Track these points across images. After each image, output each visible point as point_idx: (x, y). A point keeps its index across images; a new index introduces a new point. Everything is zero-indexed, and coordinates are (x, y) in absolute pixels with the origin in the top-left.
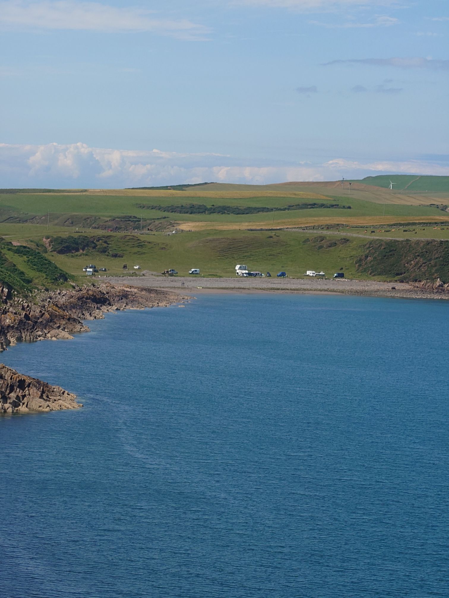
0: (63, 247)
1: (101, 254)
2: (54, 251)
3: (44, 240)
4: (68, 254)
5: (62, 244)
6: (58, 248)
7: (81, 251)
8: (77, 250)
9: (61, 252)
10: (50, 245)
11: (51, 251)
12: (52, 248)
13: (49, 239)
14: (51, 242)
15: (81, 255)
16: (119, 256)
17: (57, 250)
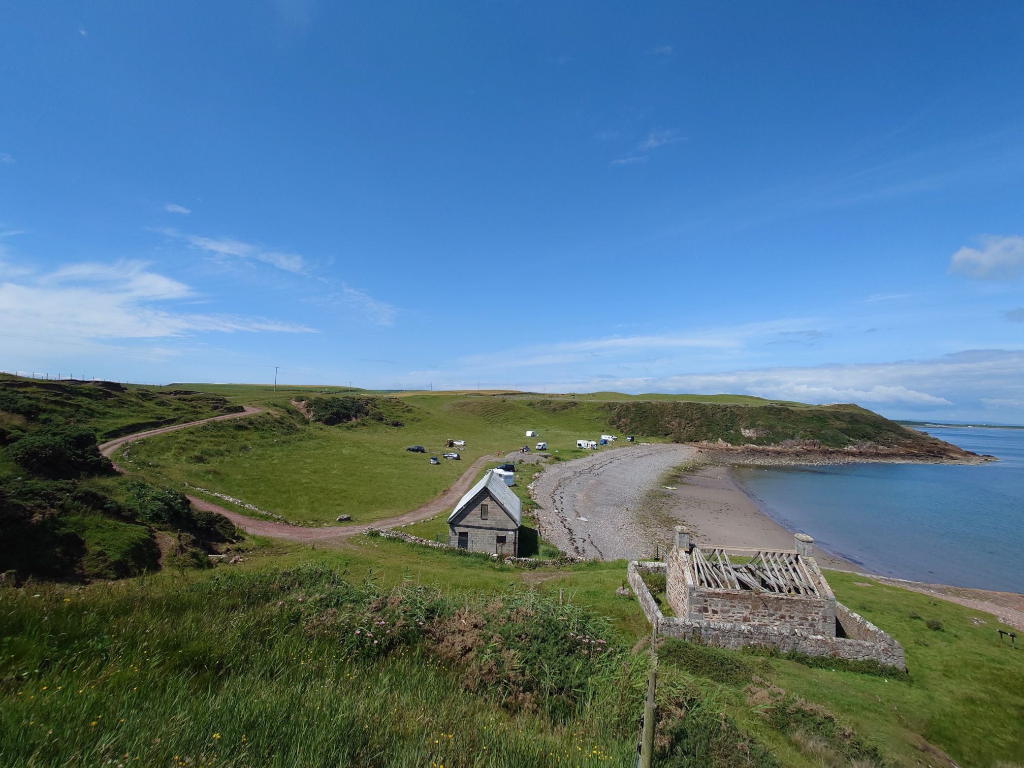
0: (331, 414)
1: (378, 423)
2: (319, 420)
3: (294, 403)
4: (340, 425)
5: (327, 408)
6: (323, 416)
7: (354, 419)
8: (349, 418)
9: (330, 422)
10: (308, 411)
11: (315, 421)
12: (314, 415)
13: (303, 402)
14: (309, 406)
15: (356, 426)
16: (400, 425)
17: (324, 418)
